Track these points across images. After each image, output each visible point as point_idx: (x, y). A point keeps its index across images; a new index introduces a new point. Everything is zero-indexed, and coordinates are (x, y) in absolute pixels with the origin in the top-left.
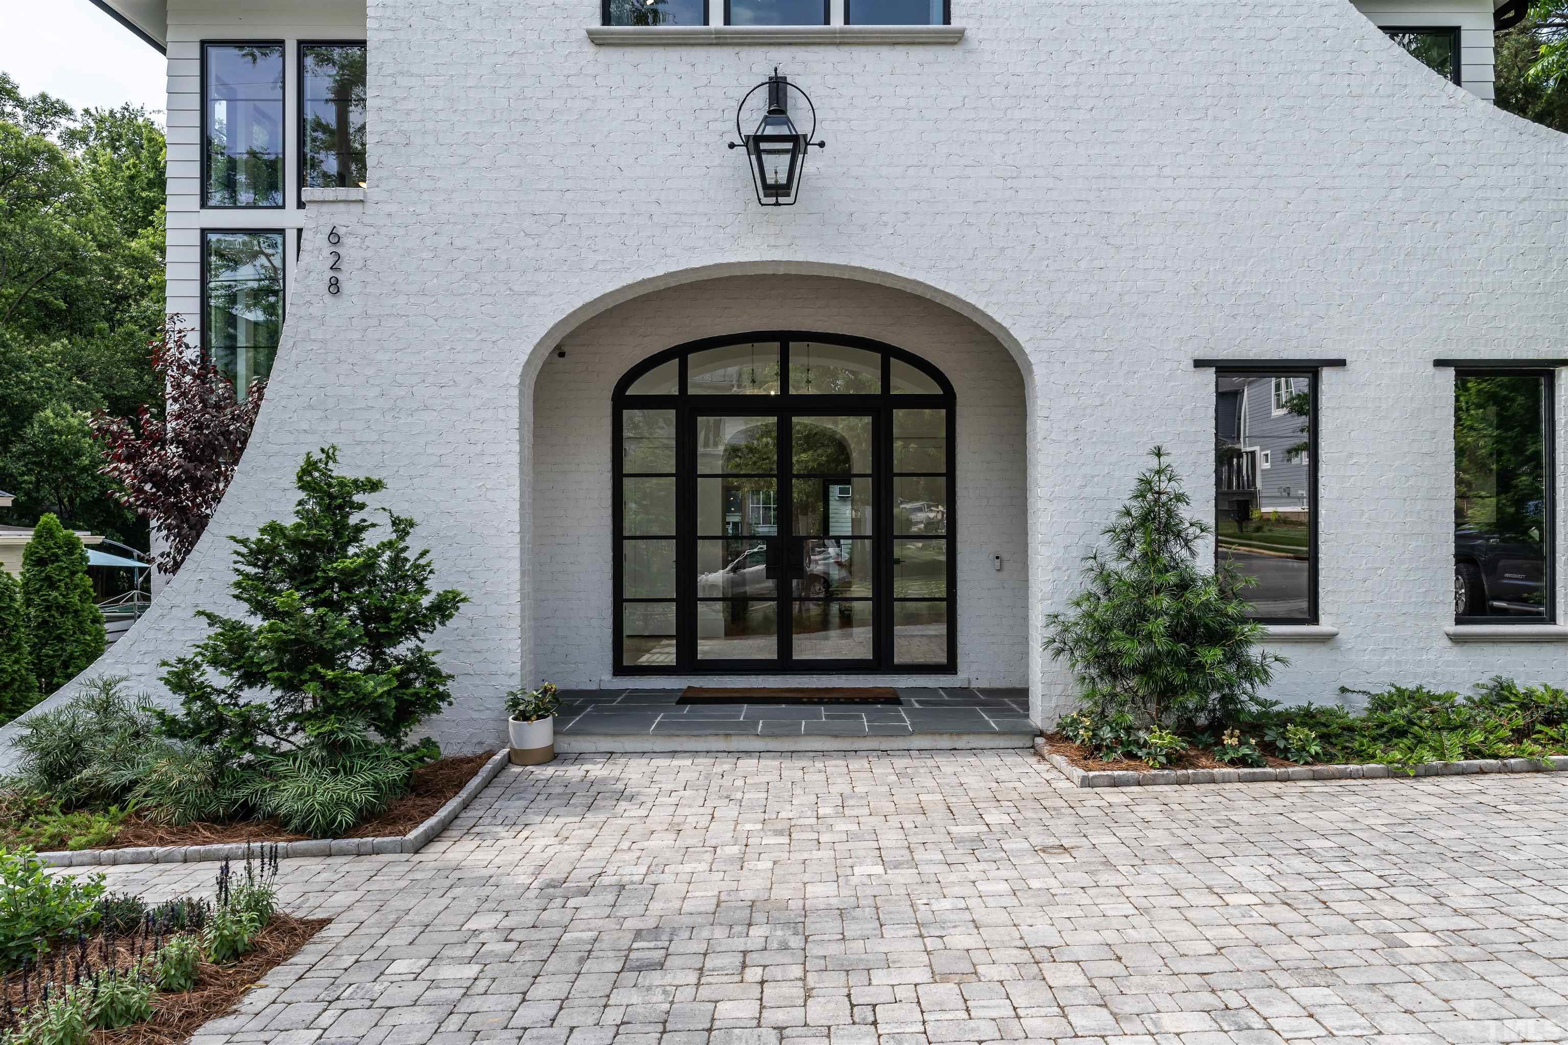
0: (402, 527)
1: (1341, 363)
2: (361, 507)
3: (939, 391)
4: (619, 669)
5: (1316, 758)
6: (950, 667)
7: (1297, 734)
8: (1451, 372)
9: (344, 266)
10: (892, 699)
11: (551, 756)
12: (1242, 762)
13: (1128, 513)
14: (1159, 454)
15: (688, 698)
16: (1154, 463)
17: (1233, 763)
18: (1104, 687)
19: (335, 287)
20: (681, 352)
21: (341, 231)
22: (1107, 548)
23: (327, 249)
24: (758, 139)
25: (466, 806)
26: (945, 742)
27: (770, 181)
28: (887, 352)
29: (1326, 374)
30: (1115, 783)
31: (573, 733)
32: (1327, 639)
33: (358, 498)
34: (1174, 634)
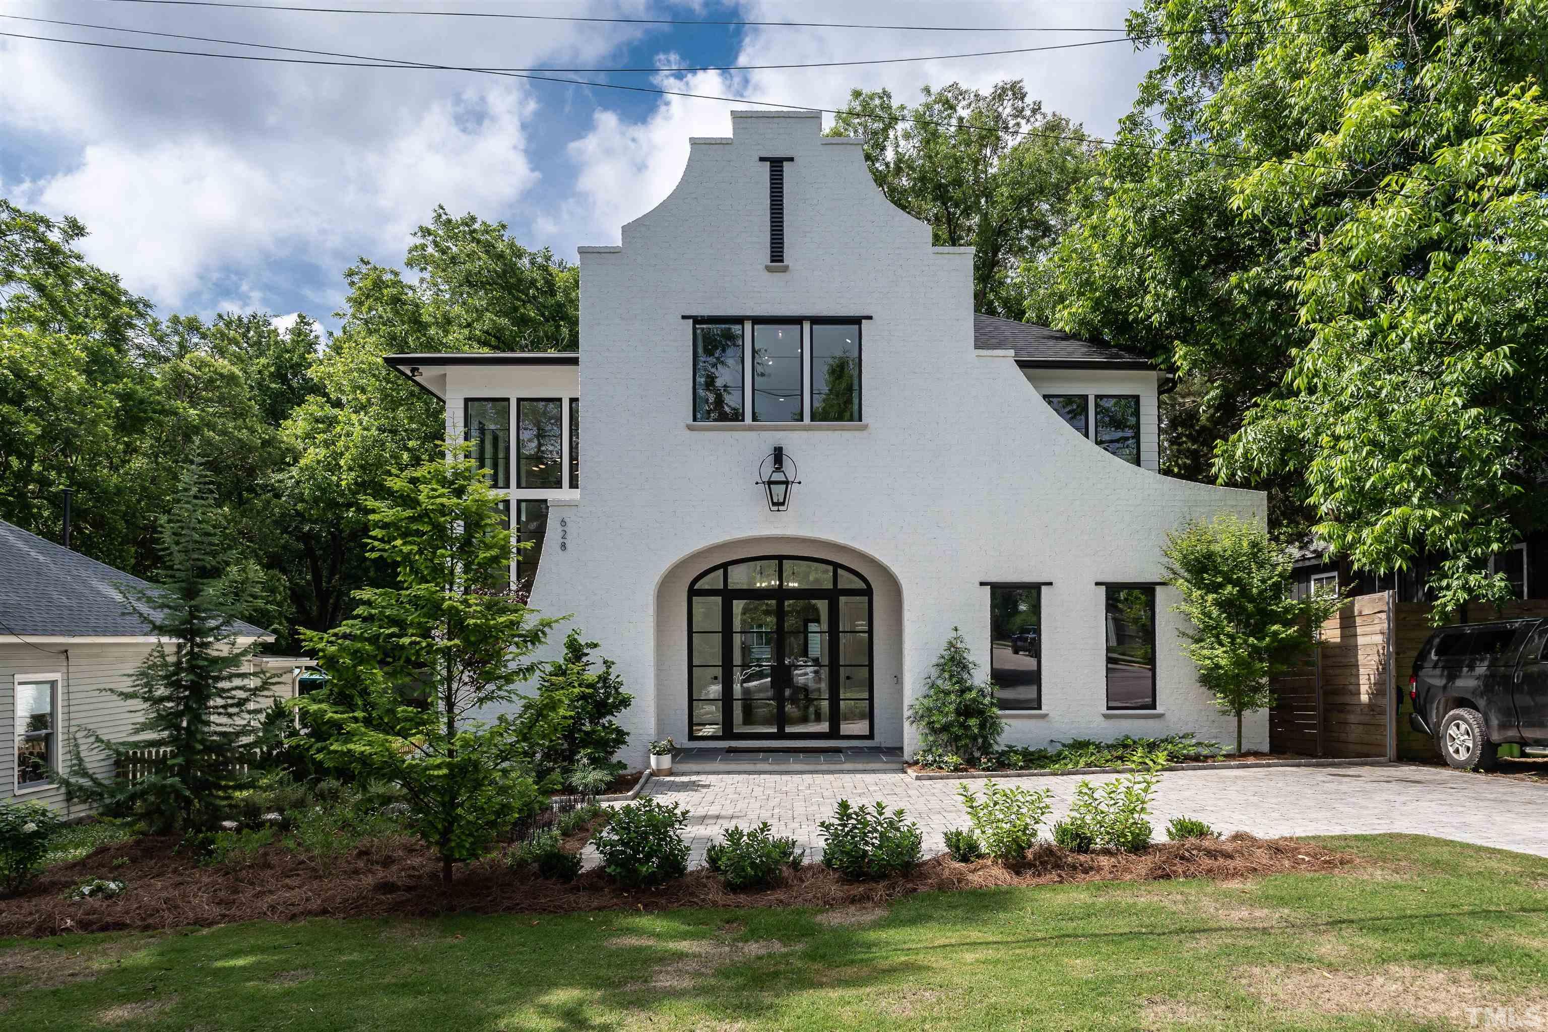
0: (608, 664)
1: (1050, 584)
2: (587, 654)
3: (864, 586)
4: (692, 737)
5: (1021, 768)
6: (871, 736)
7: (1014, 758)
8: (1104, 588)
9: (568, 536)
10: (838, 750)
11: (671, 773)
12: (988, 769)
13: (943, 657)
14: (956, 629)
15: (730, 750)
16: (954, 634)
17: (984, 770)
18: (931, 738)
19: (563, 546)
20: (725, 566)
21: (567, 520)
22: (934, 673)
23: (560, 529)
24: (770, 483)
25: (642, 788)
26: (860, 766)
27: (775, 500)
28: (836, 566)
29: (1043, 588)
30: (930, 778)
31: (680, 762)
32: (1044, 716)
33: (586, 651)
34: (958, 712)
